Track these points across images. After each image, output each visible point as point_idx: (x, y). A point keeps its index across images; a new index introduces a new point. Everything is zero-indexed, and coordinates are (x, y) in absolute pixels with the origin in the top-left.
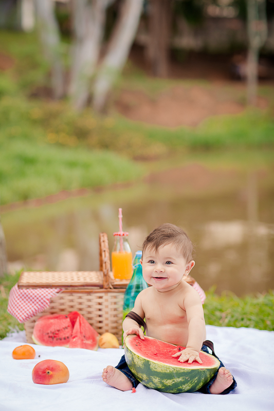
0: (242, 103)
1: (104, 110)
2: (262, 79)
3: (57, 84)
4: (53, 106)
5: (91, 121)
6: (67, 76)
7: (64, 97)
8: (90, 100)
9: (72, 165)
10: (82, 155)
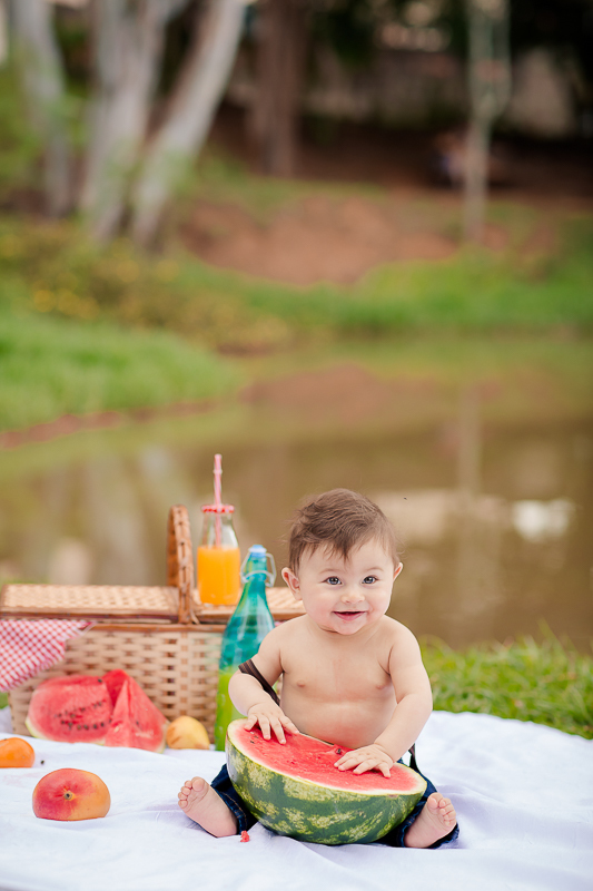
0: (453, 237)
1: (156, 244)
2: (497, 186)
3: (56, 183)
4: (47, 232)
5: (127, 266)
6: (78, 167)
7: (71, 212)
8: (125, 221)
9: (86, 359)
10: (109, 340)
